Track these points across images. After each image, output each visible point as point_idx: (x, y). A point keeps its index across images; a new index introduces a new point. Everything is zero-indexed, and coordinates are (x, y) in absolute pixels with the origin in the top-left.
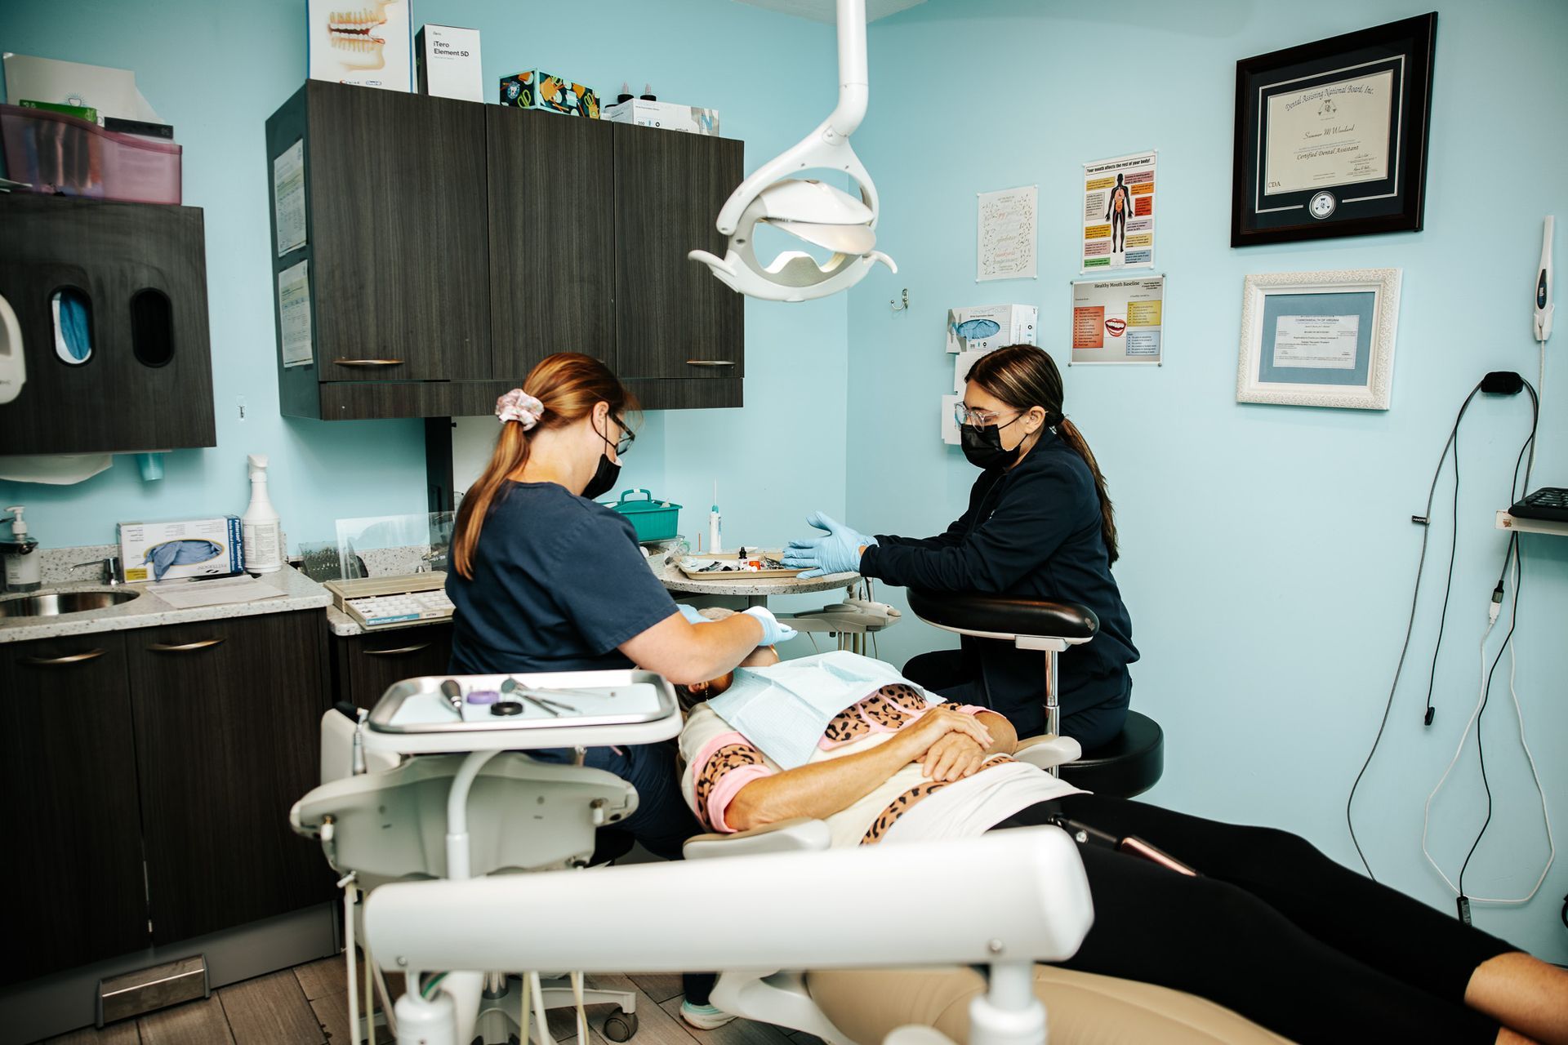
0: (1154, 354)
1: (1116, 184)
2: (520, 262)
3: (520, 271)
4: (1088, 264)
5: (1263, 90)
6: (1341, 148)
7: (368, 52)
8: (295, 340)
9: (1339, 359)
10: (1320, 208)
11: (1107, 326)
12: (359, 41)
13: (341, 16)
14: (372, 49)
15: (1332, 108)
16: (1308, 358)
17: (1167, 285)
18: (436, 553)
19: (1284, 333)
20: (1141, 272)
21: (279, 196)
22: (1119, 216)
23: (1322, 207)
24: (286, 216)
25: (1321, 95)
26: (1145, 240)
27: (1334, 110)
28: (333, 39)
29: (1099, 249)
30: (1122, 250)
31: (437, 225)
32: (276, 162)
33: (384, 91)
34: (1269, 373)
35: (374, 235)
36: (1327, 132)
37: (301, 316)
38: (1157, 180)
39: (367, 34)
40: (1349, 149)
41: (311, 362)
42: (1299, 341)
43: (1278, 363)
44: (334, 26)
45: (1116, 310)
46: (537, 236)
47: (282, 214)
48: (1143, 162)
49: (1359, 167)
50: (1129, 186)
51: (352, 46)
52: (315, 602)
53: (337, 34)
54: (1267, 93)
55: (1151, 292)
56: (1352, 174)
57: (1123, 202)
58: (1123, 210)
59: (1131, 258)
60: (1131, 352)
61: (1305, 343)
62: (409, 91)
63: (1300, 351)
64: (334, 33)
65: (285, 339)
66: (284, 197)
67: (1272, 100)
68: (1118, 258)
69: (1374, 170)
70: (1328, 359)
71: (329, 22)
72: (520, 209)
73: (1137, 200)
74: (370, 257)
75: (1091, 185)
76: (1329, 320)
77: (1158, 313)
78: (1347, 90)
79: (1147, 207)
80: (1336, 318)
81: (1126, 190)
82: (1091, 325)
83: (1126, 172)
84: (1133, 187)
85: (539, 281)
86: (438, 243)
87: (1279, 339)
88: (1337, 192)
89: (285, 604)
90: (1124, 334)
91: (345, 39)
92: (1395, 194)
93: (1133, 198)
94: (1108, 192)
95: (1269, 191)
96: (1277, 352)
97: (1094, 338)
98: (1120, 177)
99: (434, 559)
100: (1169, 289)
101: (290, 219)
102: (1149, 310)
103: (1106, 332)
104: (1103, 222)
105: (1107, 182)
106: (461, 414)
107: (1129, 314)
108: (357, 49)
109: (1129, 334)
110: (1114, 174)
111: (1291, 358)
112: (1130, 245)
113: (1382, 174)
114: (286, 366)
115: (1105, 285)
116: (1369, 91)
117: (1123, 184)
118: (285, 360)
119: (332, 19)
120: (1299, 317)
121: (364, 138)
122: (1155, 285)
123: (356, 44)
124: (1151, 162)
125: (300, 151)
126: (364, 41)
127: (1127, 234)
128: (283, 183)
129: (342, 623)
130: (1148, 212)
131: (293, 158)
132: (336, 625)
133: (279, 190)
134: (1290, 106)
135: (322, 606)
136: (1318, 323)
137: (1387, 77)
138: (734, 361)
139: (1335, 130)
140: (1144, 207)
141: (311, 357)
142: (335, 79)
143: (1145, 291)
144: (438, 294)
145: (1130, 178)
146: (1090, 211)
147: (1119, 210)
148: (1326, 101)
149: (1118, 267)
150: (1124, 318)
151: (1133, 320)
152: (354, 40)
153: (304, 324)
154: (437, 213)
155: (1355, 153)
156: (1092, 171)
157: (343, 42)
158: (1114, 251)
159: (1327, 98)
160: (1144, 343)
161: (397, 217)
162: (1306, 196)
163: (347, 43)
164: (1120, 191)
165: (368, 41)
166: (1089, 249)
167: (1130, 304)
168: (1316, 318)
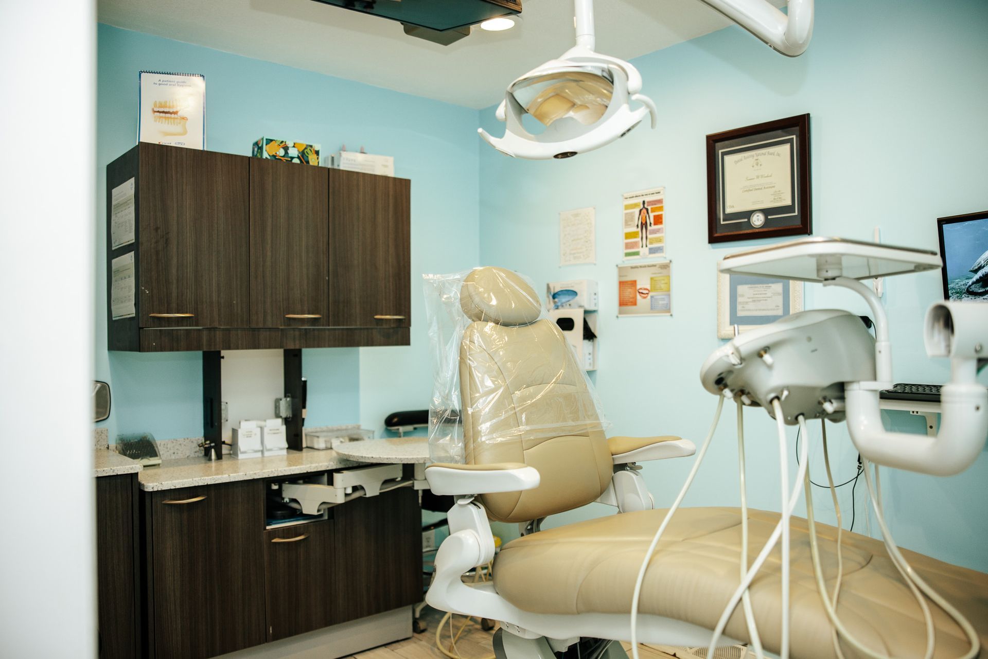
0: (667, 309)
1: (642, 206)
2: (269, 254)
3: (269, 259)
4: (627, 255)
5: (722, 153)
6: (766, 186)
7: (177, 125)
8: (122, 302)
9: (774, 309)
10: (756, 221)
11: (639, 292)
12: (171, 118)
13: (160, 103)
14: (180, 123)
15: (760, 164)
16: (756, 310)
17: (673, 266)
18: (208, 442)
19: (742, 296)
20: (657, 259)
21: (114, 211)
22: (644, 225)
23: (758, 220)
24: (119, 224)
25: (753, 156)
26: (659, 240)
27: (761, 165)
28: (155, 117)
29: (634, 245)
30: (646, 246)
31: (217, 230)
32: (114, 191)
33: (187, 149)
34: (736, 320)
35: (178, 236)
36: (758, 177)
37: (127, 287)
38: (665, 204)
39: (177, 114)
40: (770, 187)
41: (134, 315)
42: (751, 300)
43: (740, 314)
44: (156, 109)
45: (643, 282)
46: (280, 237)
47: (116, 223)
48: (657, 193)
49: (776, 198)
50: (649, 208)
51: (167, 122)
52: (131, 469)
53: (158, 114)
54: (724, 154)
55: (664, 271)
56: (772, 201)
57: (646, 217)
58: (646, 222)
59: (652, 251)
60: (653, 308)
61: (754, 301)
62: (202, 149)
63: (751, 306)
64: (156, 113)
65: (113, 301)
66: (119, 213)
67: (727, 158)
68: (644, 251)
69: (784, 200)
70: (768, 310)
71: (153, 107)
72: (270, 220)
73: (655, 216)
74: (175, 250)
75: (627, 207)
76: (766, 287)
77: (668, 284)
78: (767, 154)
79: (660, 221)
80: (770, 285)
81: (647, 210)
82: (629, 292)
83: (647, 199)
84: (652, 208)
85: (281, 265)
86: (217, 242)
87: (739, 299)
88: (766, 212)
89: (112, 471)
90: (649, 297)
91: (162, 117)
92: (796, 213)
93: (652, 215)
94: (637, 211)
95: (728, 211)
96: (739, 307)
97: (631, 300)
98: (644, 202)
99: (206, 446)
100: (674, 269)
101: (122, 226)
102: (663, 282)
103: (638, 296)
104: (634, 229)
105: (636, 205)
106: (229, 348)
107: (651, 284)
108: (170, 123)
109: (652, 297)
110: (640, 200)
111: (747, 310)
112: (651, 243)
113: (788, 202)
114: (114, 319)
115: (636, 267)
116: (778, 155)
117: (646, 206)
118: (114, 314)
119: (155, 105)
120: (750, 286)
121: (174, 178)
122: (666, 267)
123: (170, 120)
124: (662, 193)
125: (132, 184)
126: (174, 118)
127: (649, 236)
128: (119, 204)
129: (148, 483)
130: (661, 223)
131: (127, 189)
132: (145, 484)
133: (114, 209)
134: (736, 162)
135: (136, 472)
136: (760, 288)
137: (787, 147)
138: (405, 316)
139: (762, 176)
140: (658, 220)
141: (134, 312)
142: (155, 141)
143: (660, 271)
144: (216, 273)
145: (650, 203)
146: (627, 223)
147: (644, 222)
148: (756, 160)
149: (645, 257)
150: (648, 287)
151: (654, 288)
152: (168, 118)
153: (129, 292)
154: (217, 223)
155: (773, 189)
156: (626, 198)
157: (161, 119)
158: (642, 247)
159: (756, 158)
160: (660, 302)
161: (192, 225)
162: (748, 214)
163: (164, 120)
164: (644, 211)
165: (177, 118)
166: (627, 246)
167: (652, 279)
168: (759, 286)
